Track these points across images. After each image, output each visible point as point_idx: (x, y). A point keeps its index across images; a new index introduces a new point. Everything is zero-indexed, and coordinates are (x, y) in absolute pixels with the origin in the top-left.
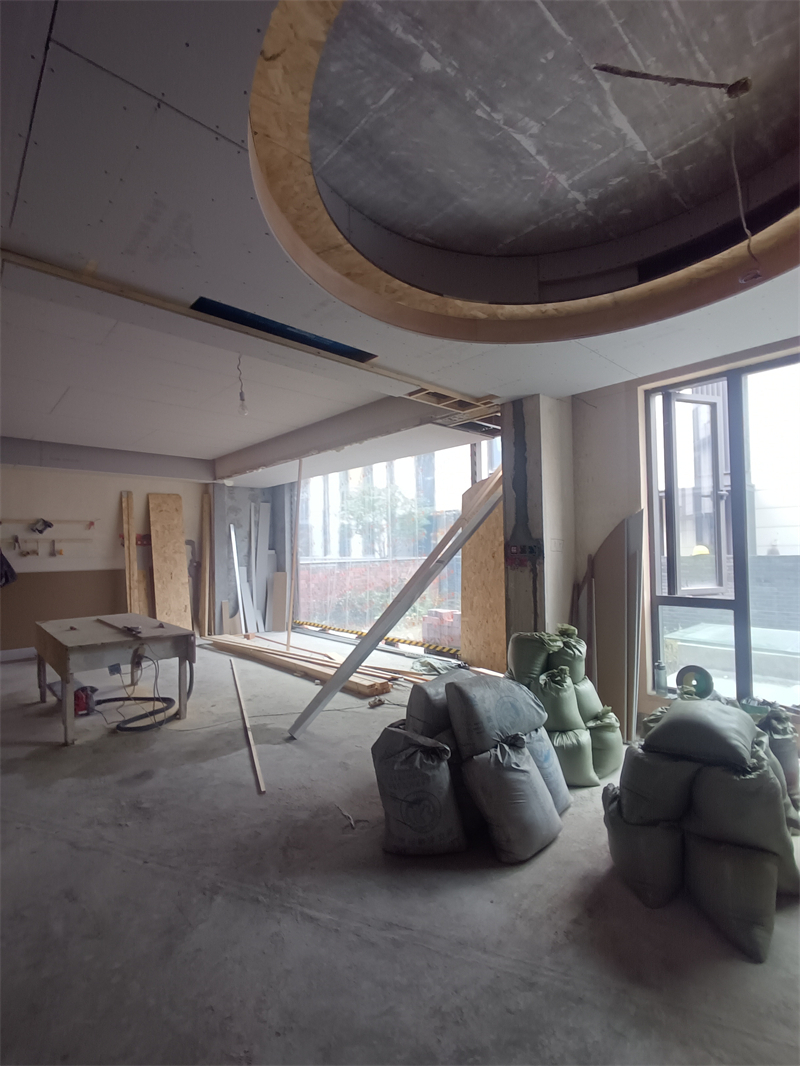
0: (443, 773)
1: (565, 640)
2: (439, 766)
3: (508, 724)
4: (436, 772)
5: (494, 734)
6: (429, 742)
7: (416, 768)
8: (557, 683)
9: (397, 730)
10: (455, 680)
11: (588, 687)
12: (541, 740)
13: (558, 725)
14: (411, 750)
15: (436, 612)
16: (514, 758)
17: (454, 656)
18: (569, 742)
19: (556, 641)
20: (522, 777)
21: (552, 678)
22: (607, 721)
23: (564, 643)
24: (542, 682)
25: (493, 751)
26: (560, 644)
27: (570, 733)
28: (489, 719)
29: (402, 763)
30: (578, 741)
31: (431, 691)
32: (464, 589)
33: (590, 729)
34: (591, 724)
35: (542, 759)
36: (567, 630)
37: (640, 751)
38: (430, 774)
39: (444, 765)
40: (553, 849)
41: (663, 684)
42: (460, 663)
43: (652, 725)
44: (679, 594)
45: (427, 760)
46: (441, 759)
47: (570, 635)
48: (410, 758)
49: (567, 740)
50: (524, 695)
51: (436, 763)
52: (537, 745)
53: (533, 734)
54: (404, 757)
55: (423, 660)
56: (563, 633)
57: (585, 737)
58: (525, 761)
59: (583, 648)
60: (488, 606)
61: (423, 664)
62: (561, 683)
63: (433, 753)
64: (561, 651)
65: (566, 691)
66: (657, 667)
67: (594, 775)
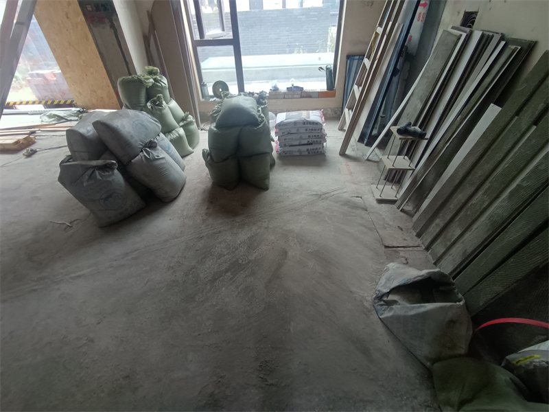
0: (117, 176)
1: (154, 77)
2: (113, 174)
3: (144, 137)
4: (113, 177)
5: (139, 145)
6: (100, 162)
7: (100, 180)
8: (158, 105)
9: (68, 163)
10: (97, 119)
11: (173, 104)
12: (163, 139)
13: (167, 130)
14: (90, 172)
15: (37, 74)
16: (155, 153)
17: (71, 105)
18: (175, 136)
19: (148, 79)
20: (163, 161)
21: (154, 102)
22: (189, 120)
23: (154, 79)
24: (150, 107)
25: (141, 154)
26: (152, 80)
27: (174, 132)
28: (132, 136)
29: (88, 181)
30: (179, 134)
31: (82, 131)
32: (54, 51)
33: (182, 126)
34: (181, 124)
35: (167, 149)
36: (152, 70)
37: (215, 129)
38: (110, 179)
39: (116, 171)
40: (186, 186)
41: (207, 94)
42: (79, 109)
43: (215, 115)
44: (206, 38)
45: (104, 172)
46: (113, 169)
47: (155, 74)
48: (92, 176)
49: (174, 135)
50: (145, 117)
51: (110, 173)
52: (162, 143)
53: (158, 137)
54: (87, 177)
55: (48, 114)
56: (151, 73)
57: (181, 131)
58: (160, 153)
59: (165, 81)
60: (82, 62)
61: (50, 116)
62: (160, 105)
63: (106, 168)
64: (154, 86)
65: (165, 109)
66: (203, 85)
67: (190, 149)
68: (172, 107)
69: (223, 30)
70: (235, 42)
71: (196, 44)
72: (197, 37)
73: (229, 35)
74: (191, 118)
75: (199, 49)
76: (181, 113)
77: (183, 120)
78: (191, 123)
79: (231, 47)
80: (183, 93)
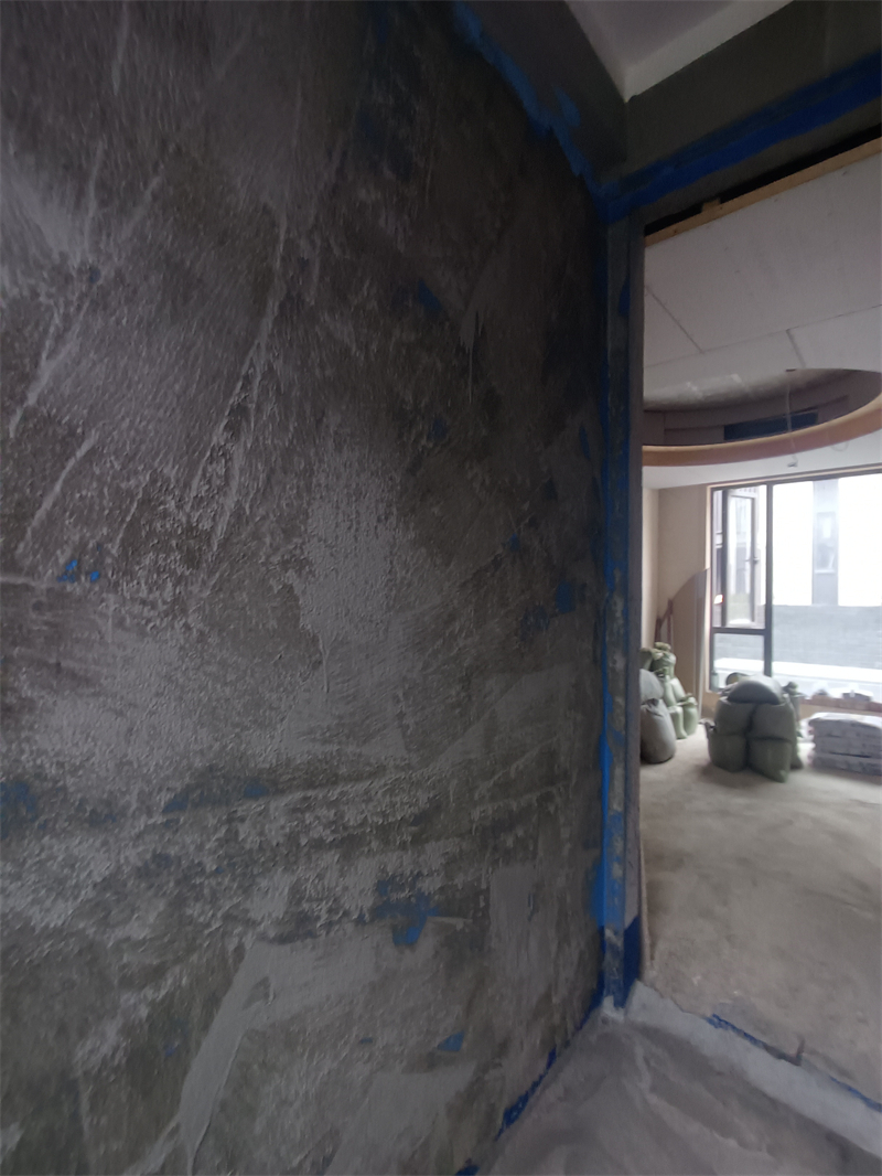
1: (662, 652)
3: (650, 693)
5: (643, 698)
8: (663, 675)
11: (676, 682)
13: (667, 700)
16: (653, 709)
19: (656, 653)
20: (659, 720)
21: (657, 674)
22: (689, 702)
23: (661, 654)
25: (644, 705)
26: (659, 655)
27: (672, 706)
30: (676, 712)
33: (680, 706)
34: (681, 703)
36: (660, 646)
41: (716, 684)
44: (728, 626)
47: (664, 650)
49: (672, 710)
52: (662, 708)
56: (659, 648)
57: (679, 710)
59: (672, 659)
62: (665, 676)
64: (660, 659)
65: (667, 681)
66: (712, 673)
67: (683, 732)
68: (674, 683)
69: (753, 620)
70: (766, 633)
71: (714, 631)
72: (717, 624)
73: (761, 626)
74: (692, 700)
75: (718, 636)
76: (681, 692)
77: (682, 701)
78: (690, 705)
79: (760, 640)
80: (688, 674)
